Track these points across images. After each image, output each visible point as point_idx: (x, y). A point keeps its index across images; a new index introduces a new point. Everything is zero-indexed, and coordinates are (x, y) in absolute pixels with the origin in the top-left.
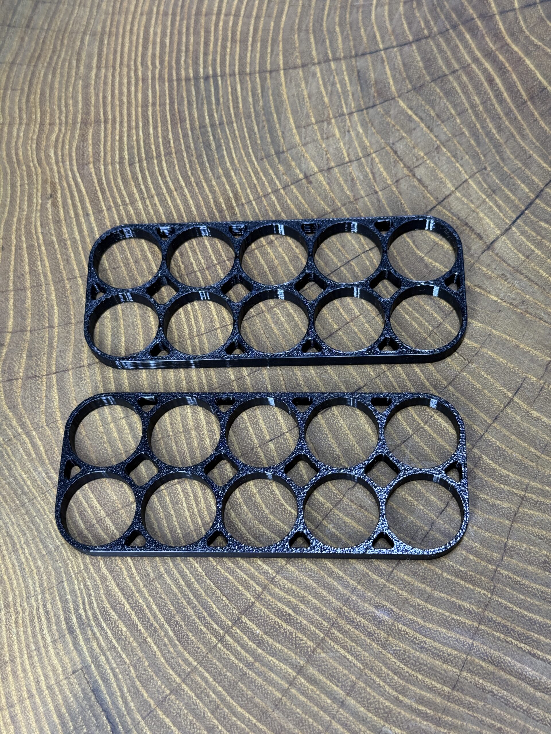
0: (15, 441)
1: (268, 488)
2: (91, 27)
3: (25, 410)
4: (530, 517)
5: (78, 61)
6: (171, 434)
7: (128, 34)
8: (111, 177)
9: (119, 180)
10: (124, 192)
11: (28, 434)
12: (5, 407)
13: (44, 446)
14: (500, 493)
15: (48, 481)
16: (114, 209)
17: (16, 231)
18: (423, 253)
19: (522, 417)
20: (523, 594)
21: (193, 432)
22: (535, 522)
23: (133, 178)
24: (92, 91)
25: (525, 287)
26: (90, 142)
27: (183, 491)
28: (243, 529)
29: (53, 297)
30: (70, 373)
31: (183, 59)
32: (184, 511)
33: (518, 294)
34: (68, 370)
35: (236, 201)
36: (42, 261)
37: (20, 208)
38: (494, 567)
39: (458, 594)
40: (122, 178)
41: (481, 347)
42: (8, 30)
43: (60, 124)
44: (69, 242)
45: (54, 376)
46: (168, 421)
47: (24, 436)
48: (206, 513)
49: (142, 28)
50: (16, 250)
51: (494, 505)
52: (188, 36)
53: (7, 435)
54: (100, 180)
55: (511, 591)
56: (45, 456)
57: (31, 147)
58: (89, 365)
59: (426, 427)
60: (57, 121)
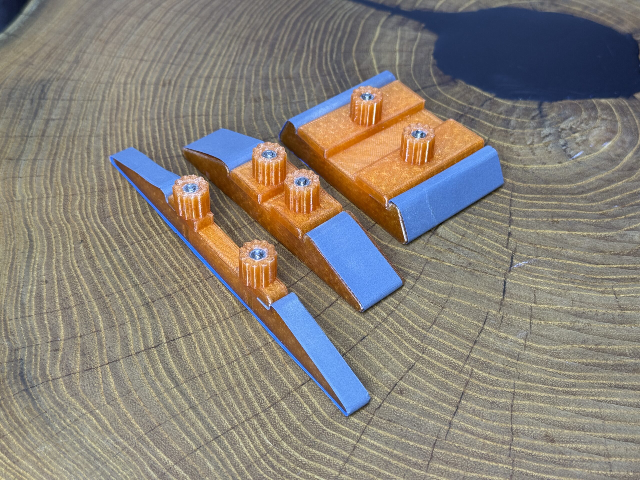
0: (81, 420)
1: (310, 420)
2: (94, 132)
3: (86, 395)
4: (523, 406)
5: (89, 153)
6: (218, 393)
7: (125, 134)
8: (130, 223)
9: (137, 224)
10: (142, 232)
11: (92, 413)
12: (68, 395)
13: (108, 420)
14: (496, 393)
15: (116, 446)
16: (136, 244)
17: (56, 268)
18: (386, 242)
19: (494, 338)
20: (537, 462)
21: (237, 388)
22: (529, 409)
23: (148, 221)
24: (103, 170)
25: (468, 254)
26: (108, 202)
27: (238, 434)
28: (296, 454)
29: (96, 309)
30: (121, 361)
31: (172, 144)
32: (242, 449)
33: (464, 259)
34: (119, 360)
35: (234, 227)
36: (82, 286)
37: (56, 252)
38: (508, 447)
39: (487, 471)
40: (139, 223)
41: (448, 297)
42: (27, 140)
43: (81, 194)
44: (102, 270)
45: (107, 366)
46: (213, 384)
47: (89, 415)
48: (261, 447)
49: (136, 129)
50: (58, 281)
51: (493, 403)
52: (172, 130)
53: (73, 416)
54: (121, 227)
55: (527, 462)
56: (110, 427)
57: (59, 211)
58: (137, 354)
59: (424, 356)
60: (78, 192)
